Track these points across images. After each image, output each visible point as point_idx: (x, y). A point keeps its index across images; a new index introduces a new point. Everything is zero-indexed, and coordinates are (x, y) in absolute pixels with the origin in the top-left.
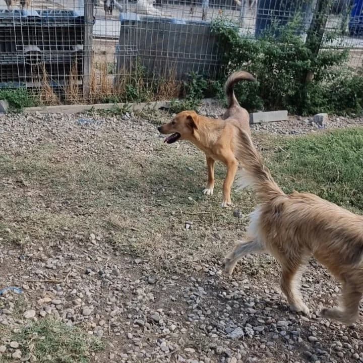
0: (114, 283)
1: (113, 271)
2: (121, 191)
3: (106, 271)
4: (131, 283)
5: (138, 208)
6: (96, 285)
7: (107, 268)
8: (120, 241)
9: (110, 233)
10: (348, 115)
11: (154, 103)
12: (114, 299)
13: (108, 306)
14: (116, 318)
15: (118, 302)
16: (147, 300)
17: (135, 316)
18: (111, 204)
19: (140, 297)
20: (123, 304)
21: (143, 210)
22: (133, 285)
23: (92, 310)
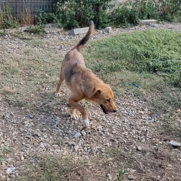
0: (11, 120)
1: (11, 114)
2: (9, 75)
3: (6, 115)
4: (21, 119)
5: (19, 83)
6: (2, 122)
7: (6, 113)
8: (12, 99)
9: (6, 96)
10: (121, 27)
11: (20, 28)
12: (13, 128)
13: (10, 132)
14: (15, 136)
15: (15, 129)
16: (30, 126)
17: (25, 134)
18: (4, 82)
19: (26, 125)
20: (18, 129)
21: (22, 83)
22: (22, 120)
23: (2, 134)
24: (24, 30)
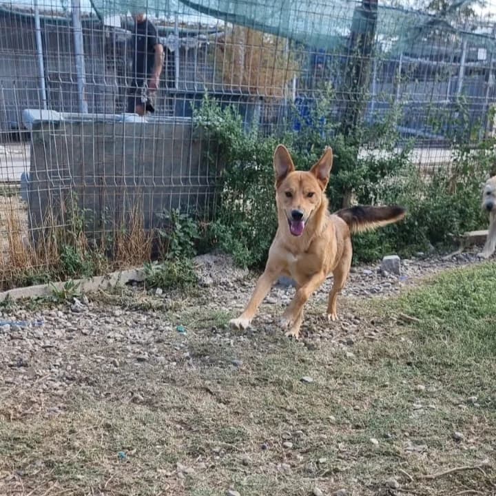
24: (127, 281)
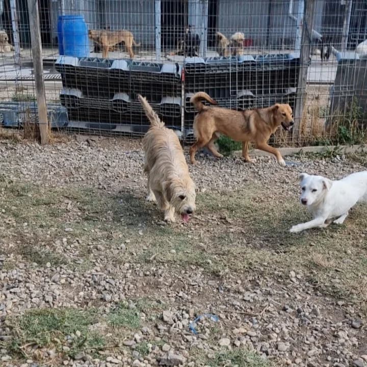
0: (313, 322)
1: (313, 310)
2: (326, 232)
3: (305, 310)
4: (332, 325)
5: (343, 249)
6: (294, 322)
7: (306, 306)
8: (322, 280)
9: (312, 273)
12: (312, 339)
13: (306, 345)
14: (314, 358)
15: (317, 342)
16: (350, 345)
17: (335, 359)
18: (314, 244)
19: (341, 341)
20: (322, 345)
21: (349, 252)
22: (334, 327)
23: (288, 347)
